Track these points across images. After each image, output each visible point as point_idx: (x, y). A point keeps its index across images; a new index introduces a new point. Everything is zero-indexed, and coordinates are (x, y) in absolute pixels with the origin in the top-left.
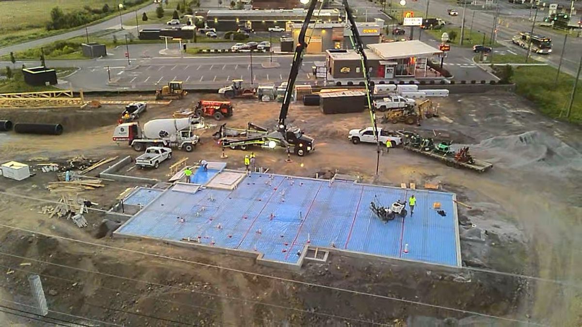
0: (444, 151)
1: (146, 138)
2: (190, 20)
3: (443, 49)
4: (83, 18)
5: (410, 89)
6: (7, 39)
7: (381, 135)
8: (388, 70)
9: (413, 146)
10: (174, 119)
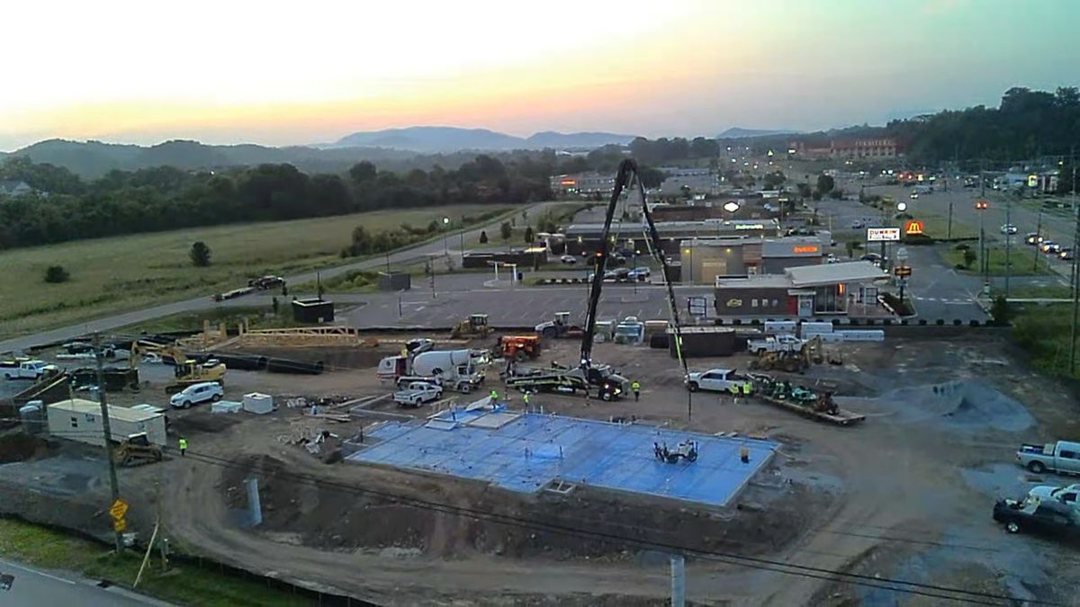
0: (800, 398)
1: (415, 374)
2: (546, 241)
3: (900, 272)
4: (394, 240)
5: (821, 329)
6: (284, 269)
7: (727, 379)
8: (802, 303)
9: (764, 393)
10: (449, 352)
